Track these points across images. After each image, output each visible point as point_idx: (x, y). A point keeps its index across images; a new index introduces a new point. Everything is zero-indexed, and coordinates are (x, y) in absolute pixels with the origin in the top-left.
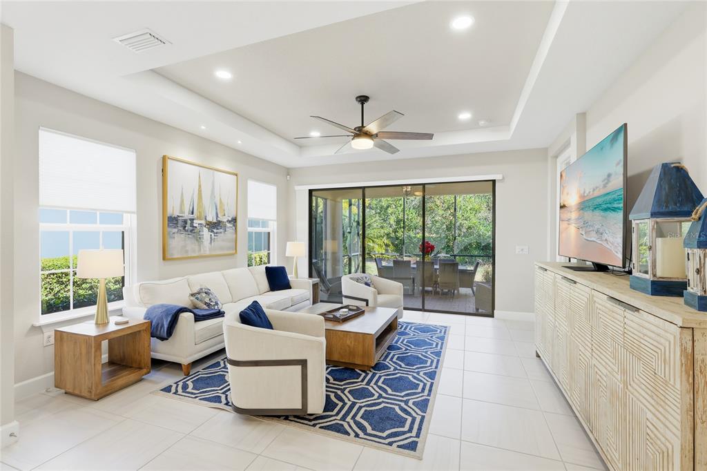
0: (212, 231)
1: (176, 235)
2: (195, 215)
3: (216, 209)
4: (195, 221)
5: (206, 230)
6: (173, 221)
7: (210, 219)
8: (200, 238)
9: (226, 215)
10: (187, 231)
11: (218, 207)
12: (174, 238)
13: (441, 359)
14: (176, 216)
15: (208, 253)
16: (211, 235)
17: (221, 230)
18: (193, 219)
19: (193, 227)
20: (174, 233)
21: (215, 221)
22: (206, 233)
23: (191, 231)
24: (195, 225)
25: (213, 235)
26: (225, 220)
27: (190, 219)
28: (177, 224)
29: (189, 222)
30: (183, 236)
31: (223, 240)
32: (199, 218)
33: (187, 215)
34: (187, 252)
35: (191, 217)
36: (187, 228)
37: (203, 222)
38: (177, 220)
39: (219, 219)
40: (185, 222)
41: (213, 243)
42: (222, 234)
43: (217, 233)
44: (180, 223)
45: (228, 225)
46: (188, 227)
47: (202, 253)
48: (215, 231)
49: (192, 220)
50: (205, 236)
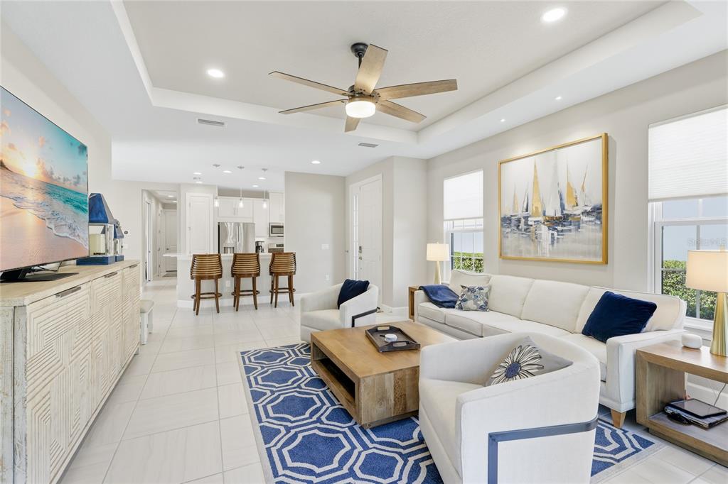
0: (554, 229)
1: (509, 235)
2: (530, 212)
3: (561, 199)
4: (529, 219)
5: (544, 229)
6: (506, 221)
7: (550, 213)
8: (536, 238)
9: (581, 204)
10: (521, 230)
11: (565, 197)
12: (508, 237)
13: (258, 426)
14: (509, 216)
15: (548, 256)
16: (553, 234)
17: (571, 227)
18: (528, 217)
19: (528, 225)
20: (507, 233)
21: (559, 215)
22: (545, 232)
23: (526, 230)
24: (530, 223)
25: (556, 233)
26: (578, 211)
27: (524, 218)
28: (510, 223)
29: (523, 220)
30: (516, 235)
31: (574, 241)
32: (536, 214)
33: (520, 213)
34: (520, 252)
35: (525, 214)
36: (520, 227)
37: (541, 219)
38: (510, 220)
39: (565, 212)
40: (519, 221)
41: (555, 244)
42: (573, 233)
43: (562, 231)
44: (514, 222)
45: (585, 218)
46: (522, 226)
47: (540, 255)
48: (559, 228)
49: (526, 218)
50: (543, 236)
